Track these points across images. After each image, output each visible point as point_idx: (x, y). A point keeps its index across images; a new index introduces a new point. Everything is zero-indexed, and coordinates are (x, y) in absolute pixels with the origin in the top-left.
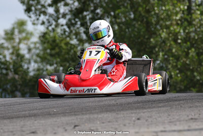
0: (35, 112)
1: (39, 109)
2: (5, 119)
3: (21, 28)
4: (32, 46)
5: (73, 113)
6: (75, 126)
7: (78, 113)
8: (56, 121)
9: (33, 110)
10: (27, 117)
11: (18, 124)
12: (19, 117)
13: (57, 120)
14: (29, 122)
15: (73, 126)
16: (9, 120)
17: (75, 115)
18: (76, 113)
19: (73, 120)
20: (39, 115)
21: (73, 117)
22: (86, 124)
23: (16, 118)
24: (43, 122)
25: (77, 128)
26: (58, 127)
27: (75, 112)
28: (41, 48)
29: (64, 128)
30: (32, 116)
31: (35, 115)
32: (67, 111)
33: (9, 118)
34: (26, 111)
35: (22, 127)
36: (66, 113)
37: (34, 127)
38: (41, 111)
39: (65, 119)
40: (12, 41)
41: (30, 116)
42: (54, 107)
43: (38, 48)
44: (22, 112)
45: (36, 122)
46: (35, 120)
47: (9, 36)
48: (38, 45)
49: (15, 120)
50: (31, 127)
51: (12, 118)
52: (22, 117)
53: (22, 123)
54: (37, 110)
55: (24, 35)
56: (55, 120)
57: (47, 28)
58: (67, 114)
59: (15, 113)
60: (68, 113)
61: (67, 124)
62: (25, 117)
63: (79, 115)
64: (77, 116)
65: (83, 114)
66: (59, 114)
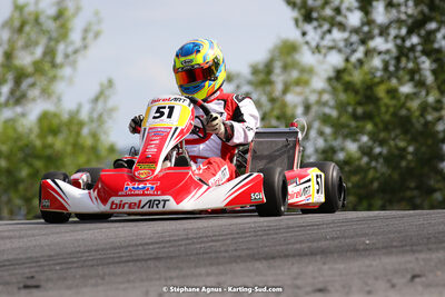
0: (323, 244)
1: (333, 239)
2: (257, 260)
3: (289, 60)
4: (313, 98)
5: (408, 248)
6: (414, 277)
7: (419, 248)
8: (371, 266)
9: (319, 240)
10: (306, 255)
11: (286, 272)
12: (286, 256)
13: (374, 263)
14: (310, 268)
15: (409, 276)
16: (265, 262)
17: (413, 252)
18: (414, 248)
19: (410, 262)
20: (332, 253)
21: (409, 257)
22: (439, 273)
23: (280, 257)
24: (342, 266)
25: (417, 280)
26: (376, 278)
27: (412, 245)
28: (332, 103)
29: (389, 281)
30: (316, 254)
31: (324, 252)
32: (395, 244)
33: (265, 259)
34: (302, 242)
35: (295, 279)
36: (392, 247)
37: (321, 279)
38: (336, 242)
39: (390, 261)
40: (268, 88)
41: (312, 253)
42: (366, 235)
43: (325, 104)
44: (294, 244)
45: (326, 267)
46: (324, 264)
47: (262, 76)
48: (326, 97)
49: (278, 262)
50: (314, 278)
51: (273, 258)
52: (294, 256)
53: (295, 269)
54: (326, 239)
55: (295, 74)
56: (367, 262)
57: (347, 60)
58: (394, 250)
59: (278, 248)
60: (396, 247)
61: (396, 272)
62: (301, 255)
63: (420, 251)
64: (417, 255)
65: (430, 250)
66: (377, 249)
